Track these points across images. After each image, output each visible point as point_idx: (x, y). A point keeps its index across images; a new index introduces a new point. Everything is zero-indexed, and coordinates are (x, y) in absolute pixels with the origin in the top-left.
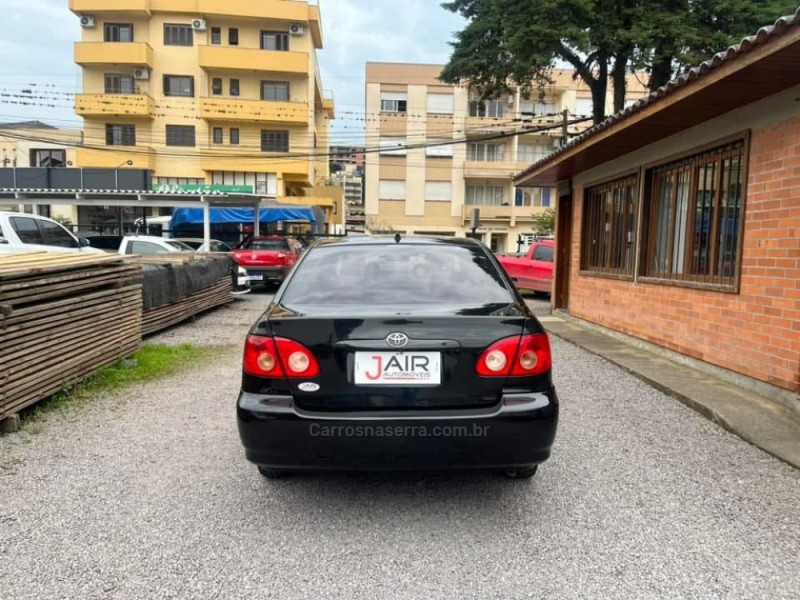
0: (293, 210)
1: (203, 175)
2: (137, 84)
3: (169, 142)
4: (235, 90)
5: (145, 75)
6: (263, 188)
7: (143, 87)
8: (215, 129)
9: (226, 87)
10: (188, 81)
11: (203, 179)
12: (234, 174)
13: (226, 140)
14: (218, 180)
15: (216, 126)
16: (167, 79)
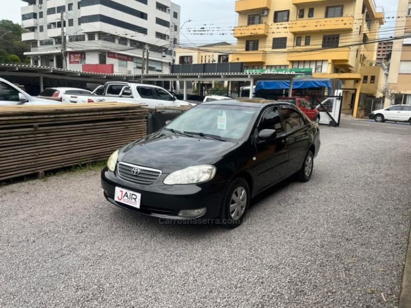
0: (319, 81)
1: (288, 63)
2: (262, 18)
3: (274, 47)
4: (311, 14)
5: (266, 13)
6: (320, 69)
7: (264, 19)
8: (297, 38)
9: (306, 13)
10: (286, 13)
11: (288, 66)
12: (304, 62)
13: (303, 43)
14: (296, 66)
15: (298, 36)
16: (276, 13)
